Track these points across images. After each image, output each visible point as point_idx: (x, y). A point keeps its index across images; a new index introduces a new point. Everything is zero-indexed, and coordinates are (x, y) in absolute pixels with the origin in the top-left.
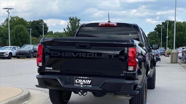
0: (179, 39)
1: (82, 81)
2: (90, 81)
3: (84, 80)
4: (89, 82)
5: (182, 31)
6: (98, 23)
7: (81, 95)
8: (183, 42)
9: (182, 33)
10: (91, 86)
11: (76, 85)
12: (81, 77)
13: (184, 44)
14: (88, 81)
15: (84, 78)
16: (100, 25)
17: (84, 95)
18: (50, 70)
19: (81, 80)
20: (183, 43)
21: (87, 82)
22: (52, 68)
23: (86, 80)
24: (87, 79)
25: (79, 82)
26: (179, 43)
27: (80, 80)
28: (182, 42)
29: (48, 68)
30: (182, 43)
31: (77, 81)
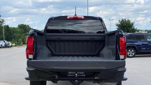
6: (67, 16)
11: (70, 75)
16: (68, 18)
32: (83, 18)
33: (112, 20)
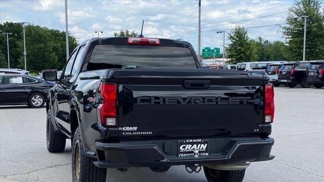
0: (37, 56)
1: (191, 148)
2: (206, 145)
3: (195, 145)
4: (204, 147)
5: (41, 42)
7: (192, 172)
8: (45, 61)
9: (42, 45)
10: (207, 154)
11: (182, 155)
12: (191, 141)
13: (47, 66)
14: (202, 145)
15: (195, 141)
17: (196, 172)
18: (132, 131)
19: (190, 146)
20: (45, 63)
21: (201, 148)
22: (136, 128)
23: (199, 145)
24: (201, 143)
25: (186, 149)
26: (38, 63)
27: (187, 145)
28: (43, 62)
29: (128, 128)
30: (43, 64)
31: (183, 148)
32: (158, 43)
33: (102, 32)
